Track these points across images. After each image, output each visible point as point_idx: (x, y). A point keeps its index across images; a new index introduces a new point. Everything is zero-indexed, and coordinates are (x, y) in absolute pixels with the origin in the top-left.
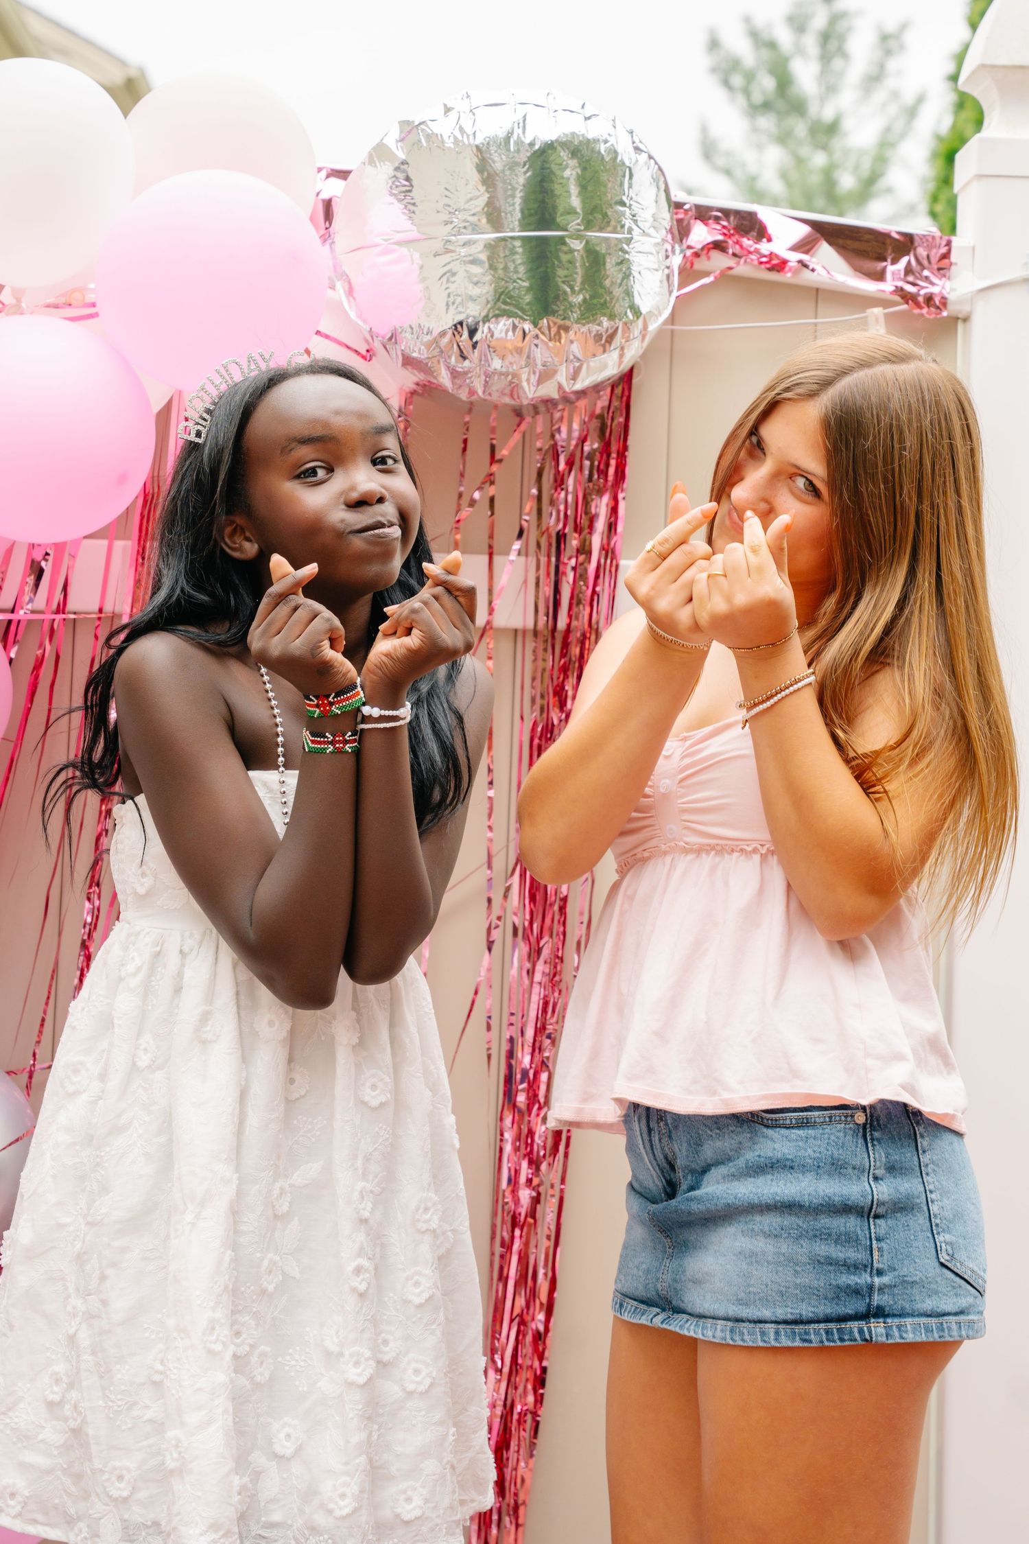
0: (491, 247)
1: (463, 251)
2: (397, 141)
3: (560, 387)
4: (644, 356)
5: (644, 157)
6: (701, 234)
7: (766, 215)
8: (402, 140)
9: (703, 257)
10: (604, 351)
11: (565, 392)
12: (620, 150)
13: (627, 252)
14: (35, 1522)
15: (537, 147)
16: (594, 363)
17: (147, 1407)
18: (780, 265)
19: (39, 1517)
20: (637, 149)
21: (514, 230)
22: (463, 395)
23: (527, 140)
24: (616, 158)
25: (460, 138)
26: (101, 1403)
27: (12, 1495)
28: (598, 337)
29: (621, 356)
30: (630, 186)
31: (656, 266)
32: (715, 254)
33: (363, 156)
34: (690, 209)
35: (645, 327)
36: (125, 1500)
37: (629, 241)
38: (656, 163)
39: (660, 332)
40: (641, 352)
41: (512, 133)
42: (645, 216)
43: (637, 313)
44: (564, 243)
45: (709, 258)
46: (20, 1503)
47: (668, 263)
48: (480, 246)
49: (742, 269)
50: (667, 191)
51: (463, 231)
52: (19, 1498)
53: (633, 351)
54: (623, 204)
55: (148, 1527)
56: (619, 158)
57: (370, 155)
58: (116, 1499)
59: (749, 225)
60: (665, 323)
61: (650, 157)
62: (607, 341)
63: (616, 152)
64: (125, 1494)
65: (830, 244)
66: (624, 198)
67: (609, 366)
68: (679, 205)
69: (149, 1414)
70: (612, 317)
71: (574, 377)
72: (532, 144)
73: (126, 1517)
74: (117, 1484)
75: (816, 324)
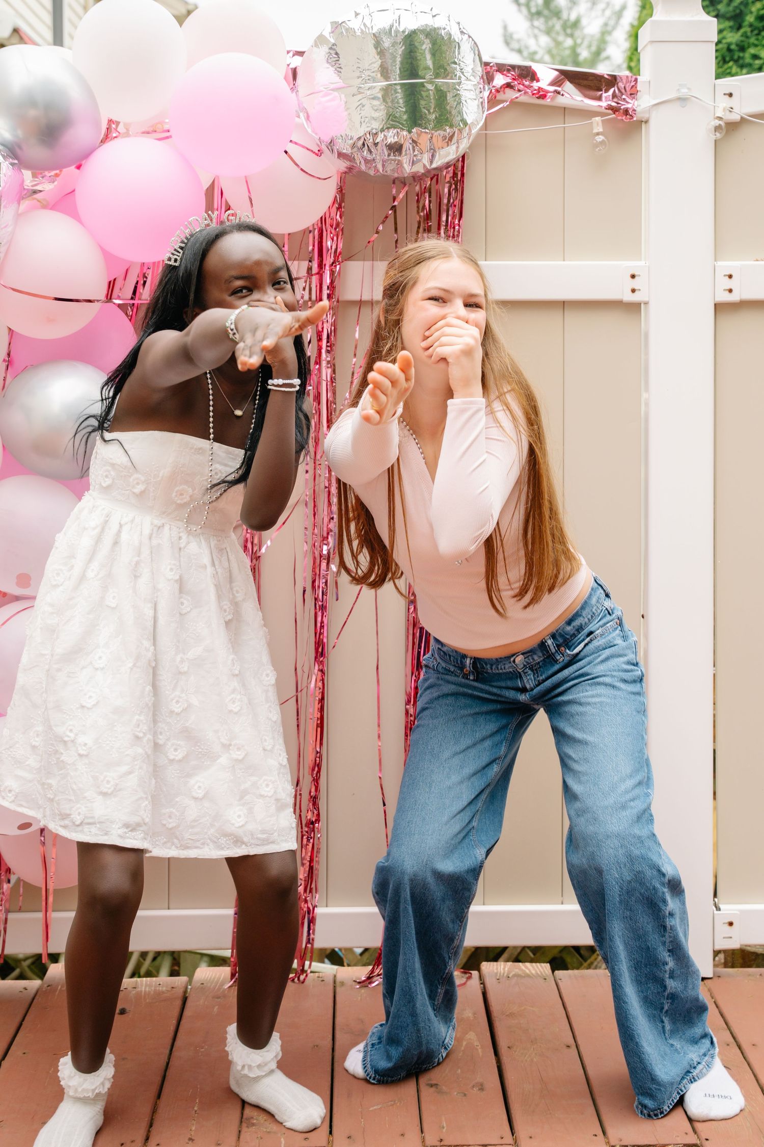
0: (384, 90)
1: (369, 93)
2: (330, 33)
3: (424, 166)
4: (470, 148)
5: (466, 36)
6: (500, 80)
7: (535, 67)
8: (333, 32)
9: (501, 93)
10: (448, 145)
11: (427, 169)
12: (453, 33)
13: (459, 90)
14: (21, 806)
15: (406, 33)
16: (442, 152)
18: (542, 94)
19: (24, 804)
20: (462, 32)
21: (396, 80)
22: (372, 173)
23: (401, 30)
24: (450, 38)
25: (364, 30)
27: (10, 791)
28: (444, 138)
29: (458, 147)
30: (459, 53)
31: (475, 97)
32: (508, 90)
33: (310, 41)
34: (493, 66)
35: (470, 129)
37: (460, 84)
38: (473, 40)
39: (478, 135)
40: (468, 145)
41: (393, 26)
42: (468, 69)
43: (465, 124)
44: (424, 86)
45: (504, 93)
46: (13, 795)
47: (481, 95)
48: (377, 90)
49: (523, 98)
50: (479, 55)
51: (367, 81)
52: (13, 793)
53: (464, 145)
54: (455, 63)
56: (452, 38)
57: (314, 41)
59: (527, 73)
60: (481, 129)
61: (470, 37)
62: (449, 140)
63: (450, 35)
65: (571, 82)
66: (456, 60)
67: (448, 154)
68: (487, 64)
70: (451, 126)
71: (431, 162)
72: (404, 32)
75: (564, 127)
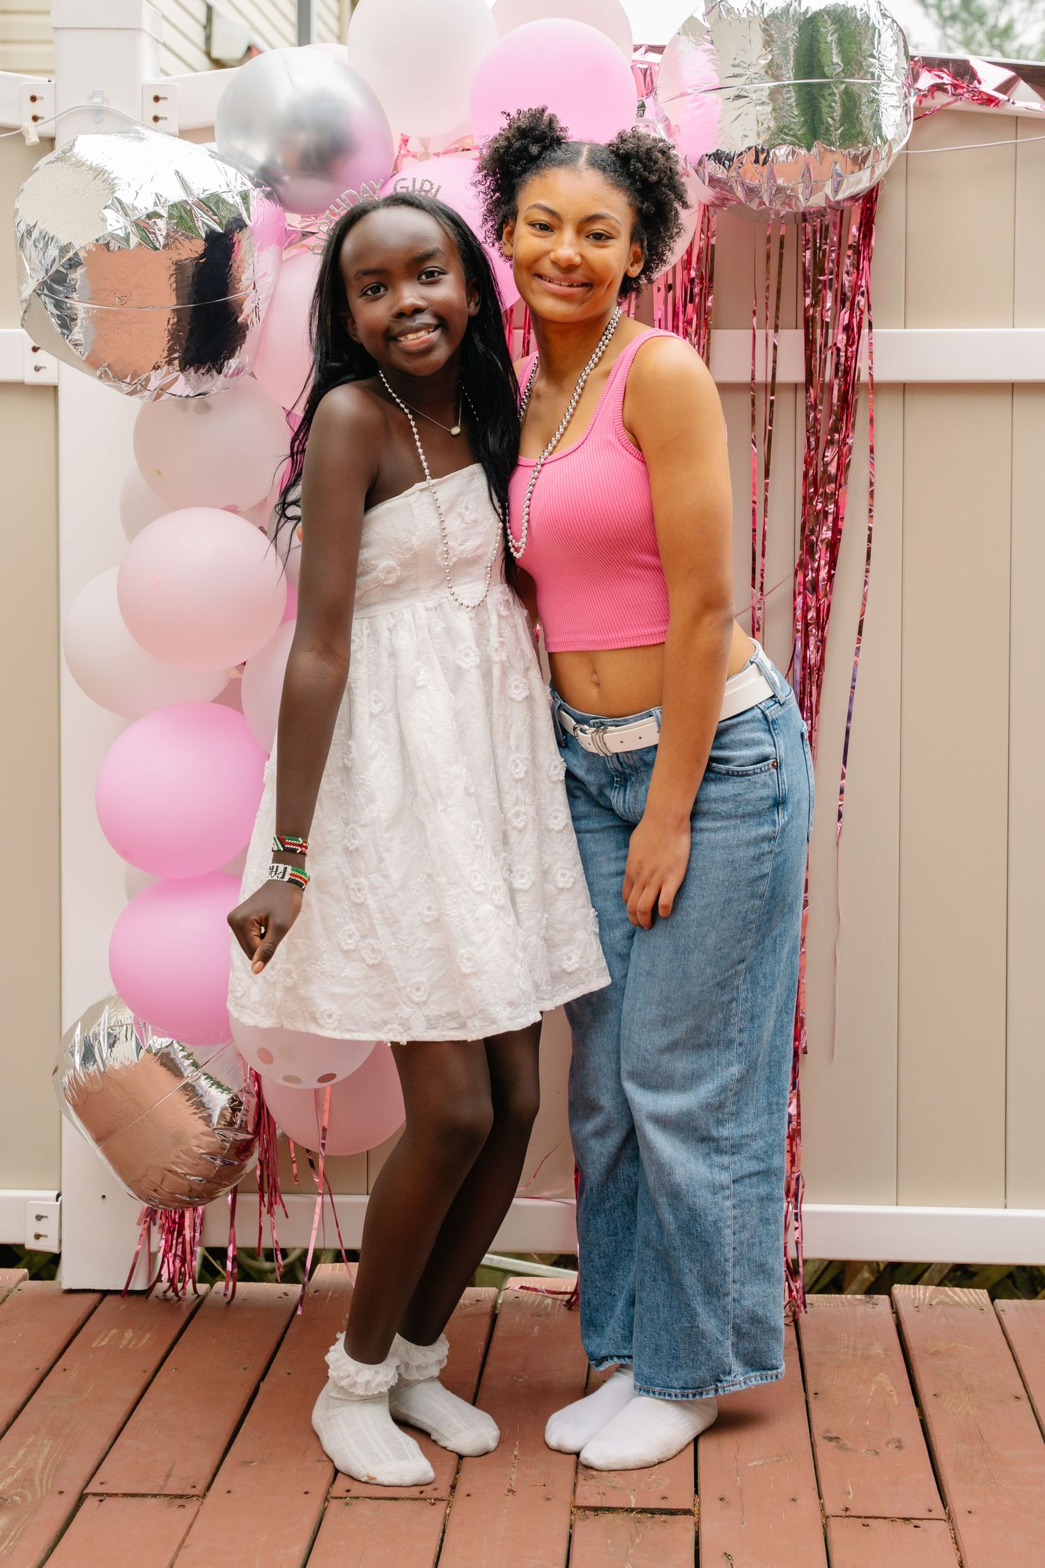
0: (774, 93)
1: (754, 96)
2: (704, 15)
3: (827, 197)
4: (887, 175)
5: (889, 21)
6: (927, 80)
7: (976, 62)
8: (708, 13)
9: (929, 96)
10: (860, 169)
11: (830, 201)
12: (872, 16)
13: (877, 94)
15: (809, 14)
16: (852, 178)
17: (425, 941)
18: (990, 100)
20: (884, 15)
21: (789, 78)
22: (755, 205)
23: (802, 11)
24: (868, 21)
25: (751, 10)
26: (393, 943)
28: (855, 158)
29: (873, 172)
30: (879, 43)
31: (898, 104)
32: (937, 94)
33: (677, 26)
34: (921, 61)
35: (890, 149)
36: (425, 1003)
37: (878, 85)
38: (898, 25)
39: (900, 155)
40: (886, 170)
41: (791, 5)
42: (890, 66)
43: (885, 141)
44: (830, 88)
45: (933, 98)
47: (907, 101)
48: (766, 93)
49: (959, 105)
50: (906, 47)
51: (754, 80)
53: (881, 169)
54: (873, 56)
55: (444, 1017)
56: (871, 22)
57: (683, 26)
58: (418, 1003)
59: (963, 72)
60: (903, 149)
61: (894, 21)
62: (862, 162)
63: (868, 18)
64: (424, 999)
65: (1026, 81)
66: (875, 52)
67: (861, 182)
68: (912, 58)
69: (428, 945)
70: (865, 143)
71: (836, 191)
72: (806, 12)
73: (427, 1013)
74: (417, 994)
75: (1016, 144)
